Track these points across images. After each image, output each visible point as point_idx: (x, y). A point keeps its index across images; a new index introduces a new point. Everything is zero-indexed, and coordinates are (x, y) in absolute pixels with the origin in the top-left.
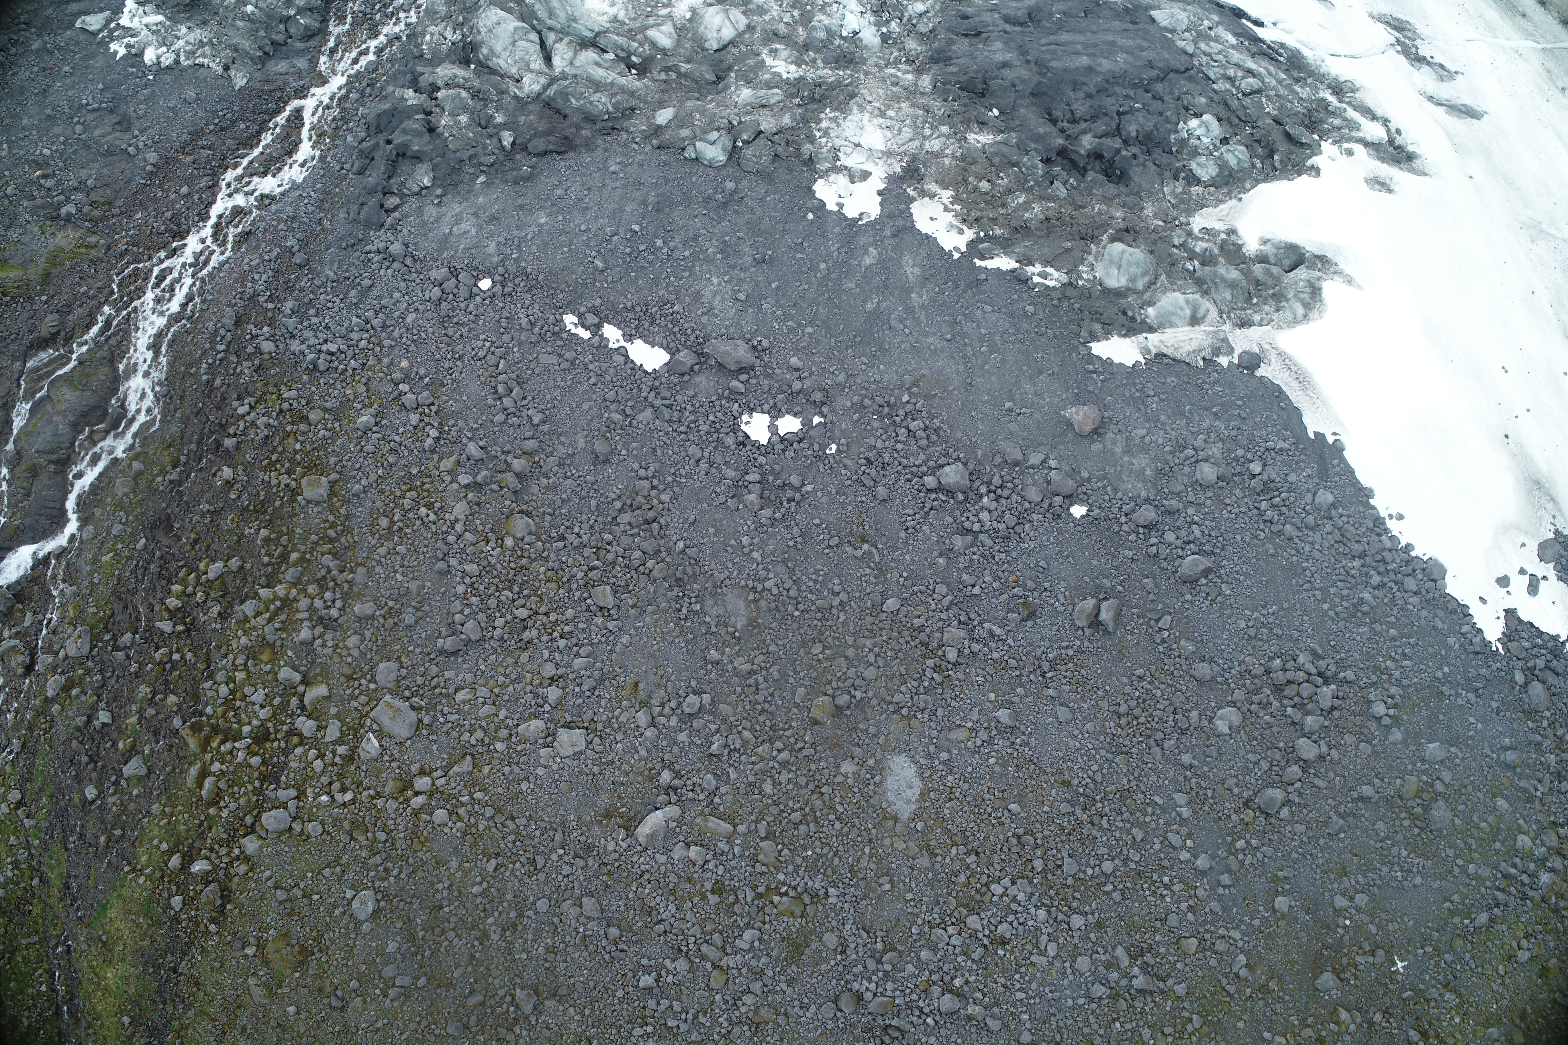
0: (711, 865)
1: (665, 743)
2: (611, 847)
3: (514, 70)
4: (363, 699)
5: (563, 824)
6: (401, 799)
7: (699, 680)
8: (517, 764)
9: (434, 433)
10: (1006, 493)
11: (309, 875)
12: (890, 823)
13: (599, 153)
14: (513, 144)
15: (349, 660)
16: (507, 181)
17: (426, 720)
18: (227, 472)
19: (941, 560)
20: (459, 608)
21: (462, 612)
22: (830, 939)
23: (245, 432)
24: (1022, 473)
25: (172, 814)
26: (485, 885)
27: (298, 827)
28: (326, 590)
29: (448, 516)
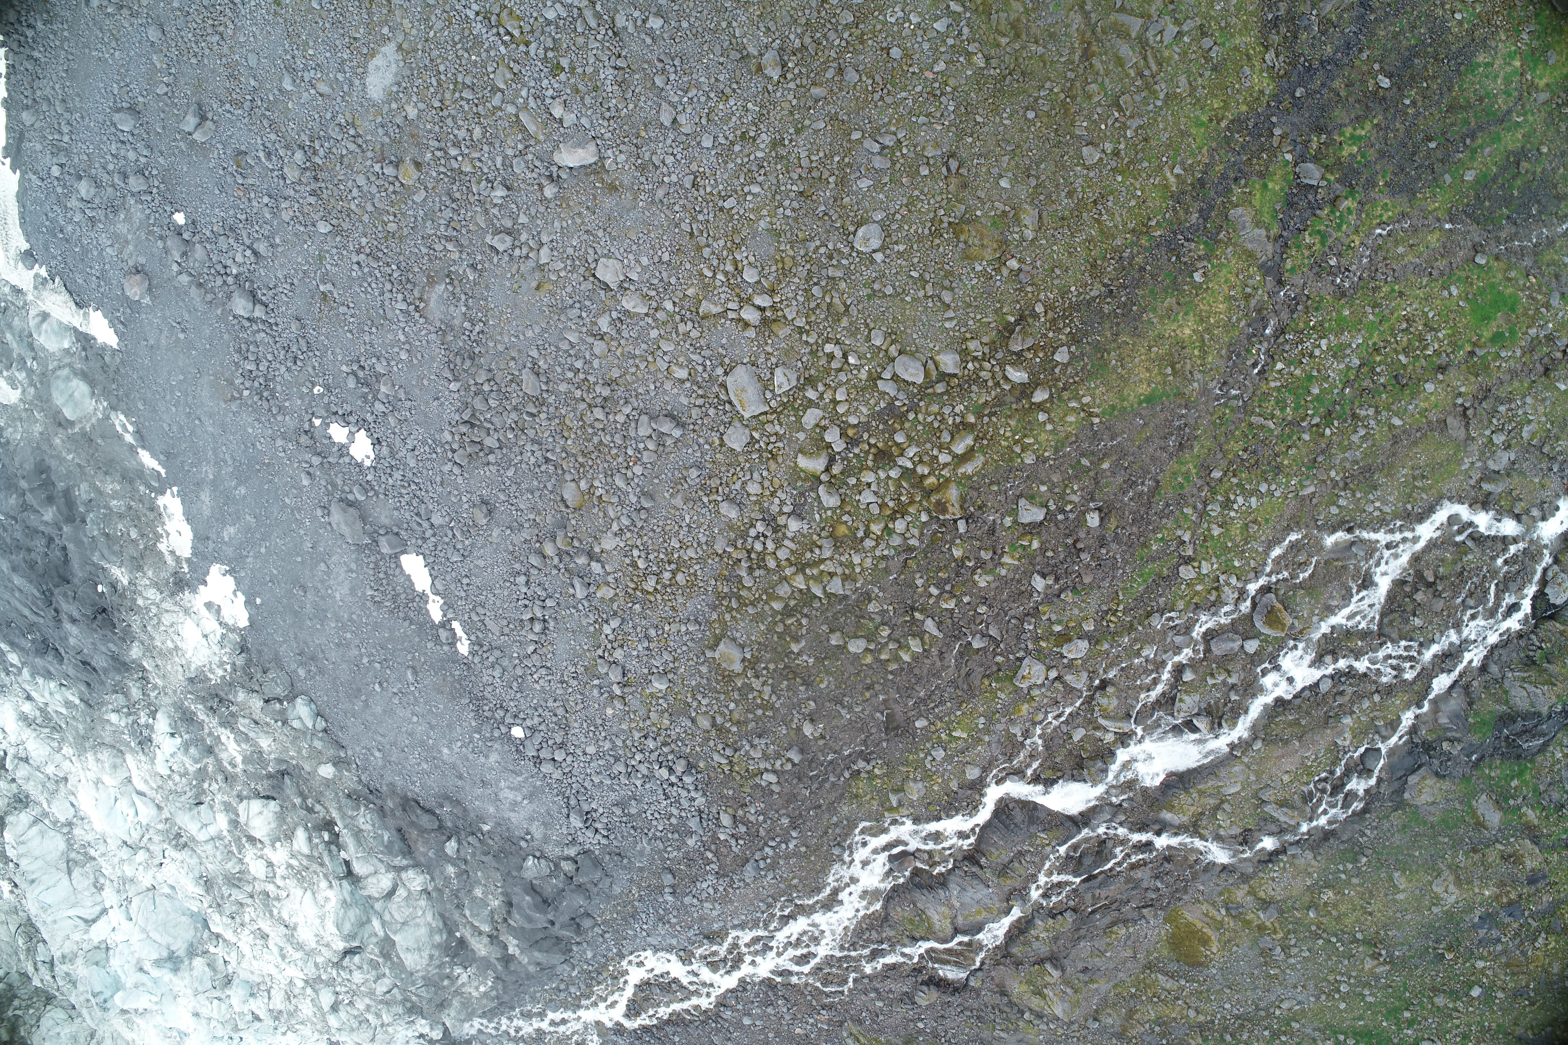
0: (550, 92)
1: (539, 222)
2: (622, 158)
3: (423, 903)
4: (769, 428)
5: (653, 202)
6: (780, 313)
7: (491, 260)
8: (661, 280)
9: (607, 630)
10: (219, 267)
11: (908, 299)
12: (405, 46)
13: (388, 778)
14: (449, 838)
15: (765, 473)
16: (465, 810)
17: (720, 371)
18: (808, 730)
19: (278, 241)
20: (646, 454)
21: (646, 449)
23: (778, 756)
24: (200, 274)
25: (1016, 442)
26: (746, 189)
27: (893, 350)
28: (759, 554)
29: (622, 545)
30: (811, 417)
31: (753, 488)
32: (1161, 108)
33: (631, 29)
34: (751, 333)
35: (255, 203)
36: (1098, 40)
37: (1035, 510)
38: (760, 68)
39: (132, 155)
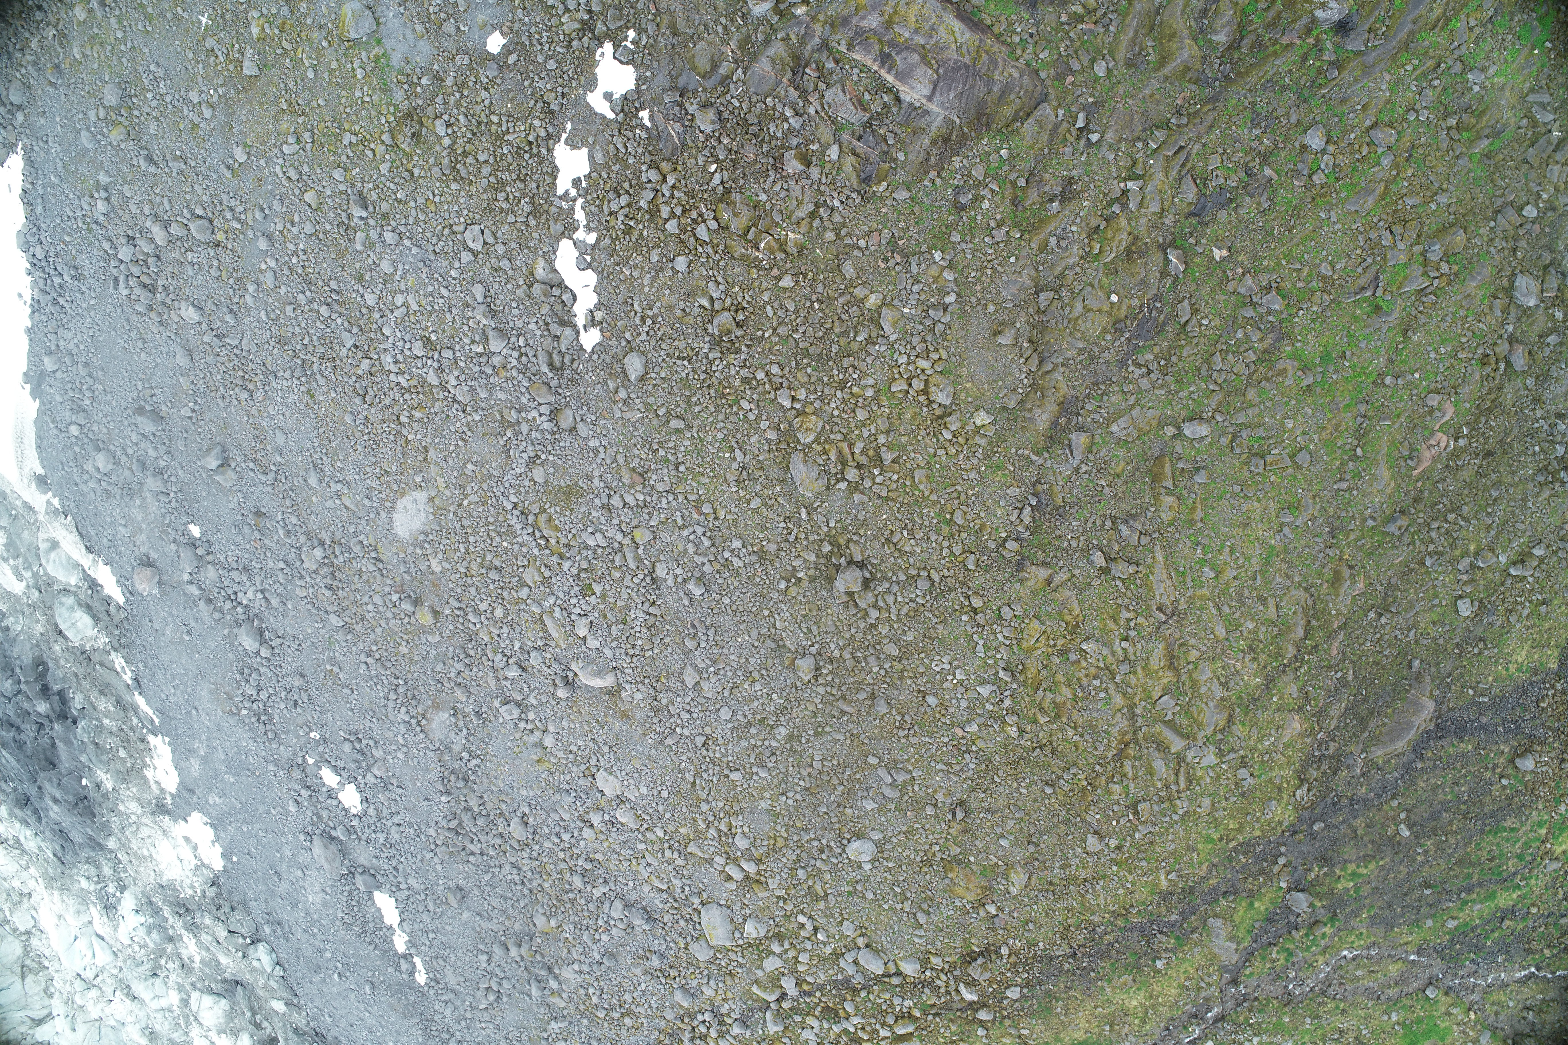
0: (578, 611)
1: (548, 711)
2: (639, 695)
4: (732, 957)
6: (763, 879)
8: (657, 811)
10: (229, 591)
11: (886, 907)
15: (721, 985)
21: (615, 927)
22: (538, 474)
24: (210, 591)
26: (755, 769)
27: (860, 941)
30: (772, 964)
32: (1176, 822)
33: (670, 583)
34: (732, 886)
36: (1137, 743)
38: (793, 664)
39: (152, 452)
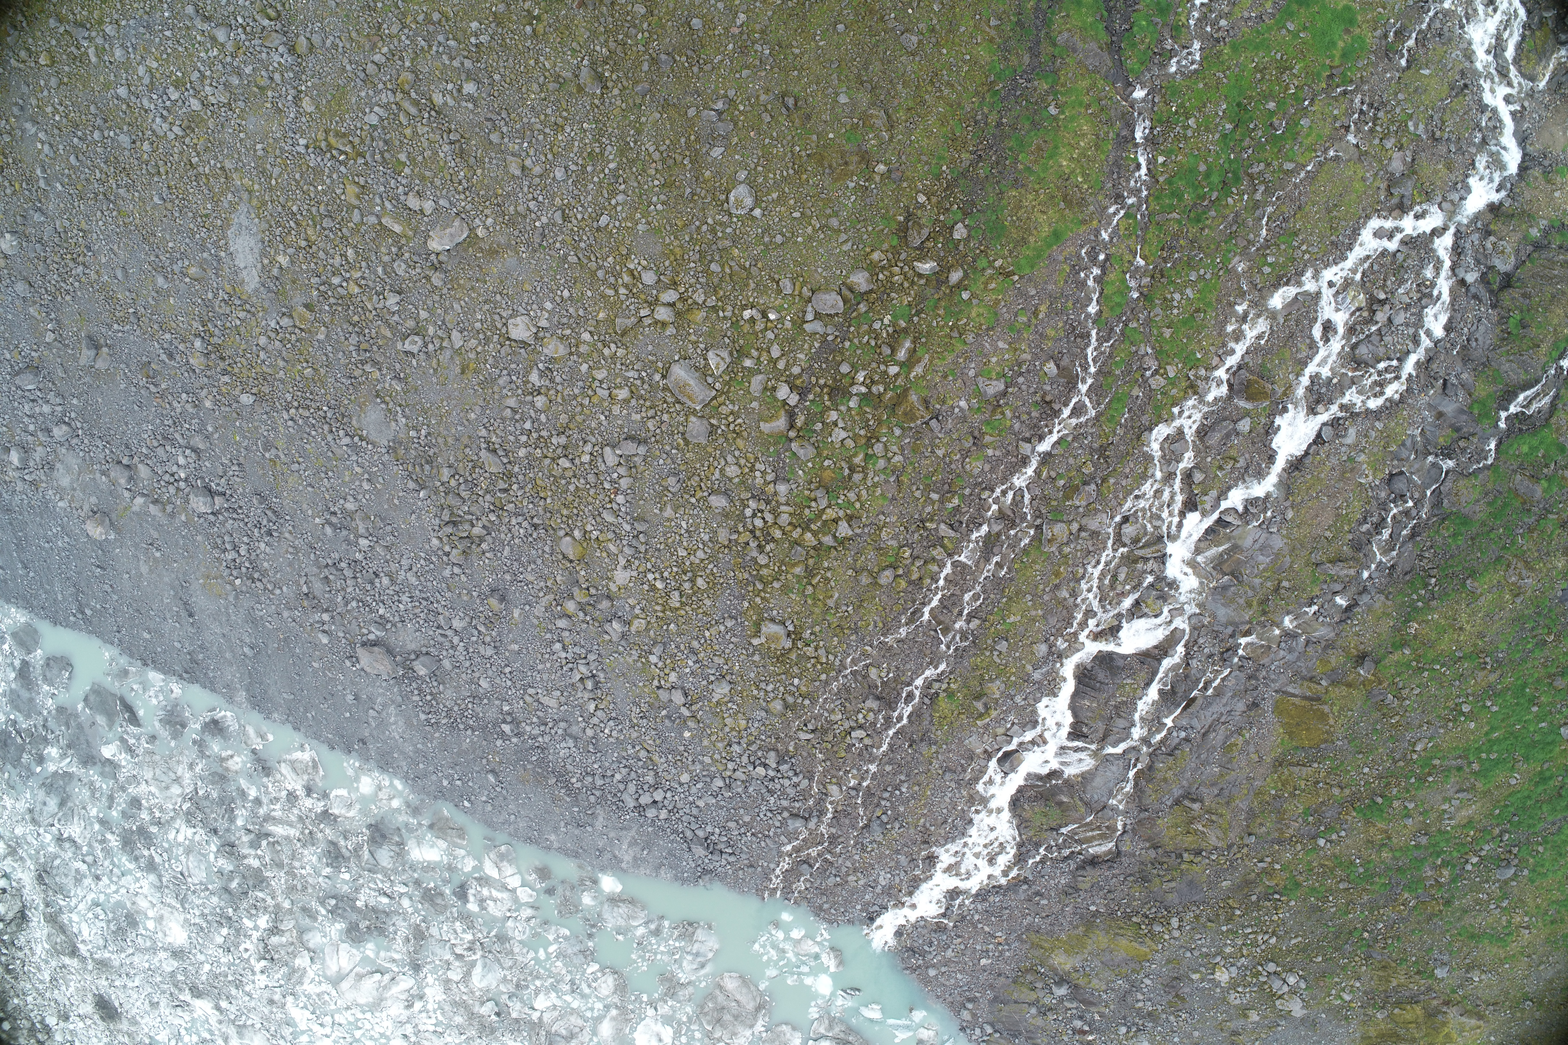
2: (490, 221)
5: (534, 250)
7: (410, 365)
8: (571, 316)
9: (653, 659)
11: (800, 239)
12: (253, 204)
15: (737, 453)
17: (657, 377)
18: (874, 674)
19: (210, 430)
20: (622, 481)
22: (308, 105)
23: (858, 710)
25: (952, 328)
27: (806, 292)
28: (762, 530)
29: (635, 574)
30: (757, 384)
31: (732, 471)
33: (450, 102)
34: (671, 330)
35: (175, 404)
37: (994, 383)
38: (580, 89)
39: (46, 409)
